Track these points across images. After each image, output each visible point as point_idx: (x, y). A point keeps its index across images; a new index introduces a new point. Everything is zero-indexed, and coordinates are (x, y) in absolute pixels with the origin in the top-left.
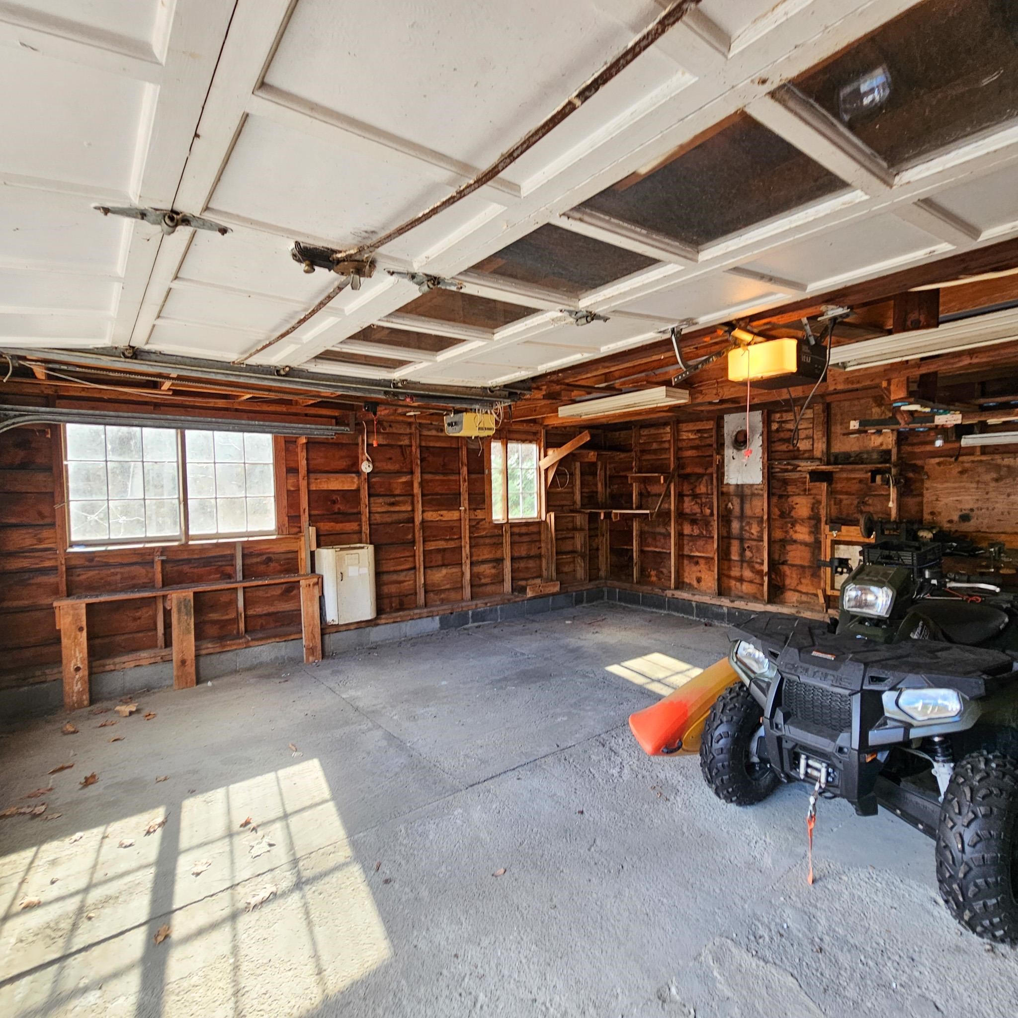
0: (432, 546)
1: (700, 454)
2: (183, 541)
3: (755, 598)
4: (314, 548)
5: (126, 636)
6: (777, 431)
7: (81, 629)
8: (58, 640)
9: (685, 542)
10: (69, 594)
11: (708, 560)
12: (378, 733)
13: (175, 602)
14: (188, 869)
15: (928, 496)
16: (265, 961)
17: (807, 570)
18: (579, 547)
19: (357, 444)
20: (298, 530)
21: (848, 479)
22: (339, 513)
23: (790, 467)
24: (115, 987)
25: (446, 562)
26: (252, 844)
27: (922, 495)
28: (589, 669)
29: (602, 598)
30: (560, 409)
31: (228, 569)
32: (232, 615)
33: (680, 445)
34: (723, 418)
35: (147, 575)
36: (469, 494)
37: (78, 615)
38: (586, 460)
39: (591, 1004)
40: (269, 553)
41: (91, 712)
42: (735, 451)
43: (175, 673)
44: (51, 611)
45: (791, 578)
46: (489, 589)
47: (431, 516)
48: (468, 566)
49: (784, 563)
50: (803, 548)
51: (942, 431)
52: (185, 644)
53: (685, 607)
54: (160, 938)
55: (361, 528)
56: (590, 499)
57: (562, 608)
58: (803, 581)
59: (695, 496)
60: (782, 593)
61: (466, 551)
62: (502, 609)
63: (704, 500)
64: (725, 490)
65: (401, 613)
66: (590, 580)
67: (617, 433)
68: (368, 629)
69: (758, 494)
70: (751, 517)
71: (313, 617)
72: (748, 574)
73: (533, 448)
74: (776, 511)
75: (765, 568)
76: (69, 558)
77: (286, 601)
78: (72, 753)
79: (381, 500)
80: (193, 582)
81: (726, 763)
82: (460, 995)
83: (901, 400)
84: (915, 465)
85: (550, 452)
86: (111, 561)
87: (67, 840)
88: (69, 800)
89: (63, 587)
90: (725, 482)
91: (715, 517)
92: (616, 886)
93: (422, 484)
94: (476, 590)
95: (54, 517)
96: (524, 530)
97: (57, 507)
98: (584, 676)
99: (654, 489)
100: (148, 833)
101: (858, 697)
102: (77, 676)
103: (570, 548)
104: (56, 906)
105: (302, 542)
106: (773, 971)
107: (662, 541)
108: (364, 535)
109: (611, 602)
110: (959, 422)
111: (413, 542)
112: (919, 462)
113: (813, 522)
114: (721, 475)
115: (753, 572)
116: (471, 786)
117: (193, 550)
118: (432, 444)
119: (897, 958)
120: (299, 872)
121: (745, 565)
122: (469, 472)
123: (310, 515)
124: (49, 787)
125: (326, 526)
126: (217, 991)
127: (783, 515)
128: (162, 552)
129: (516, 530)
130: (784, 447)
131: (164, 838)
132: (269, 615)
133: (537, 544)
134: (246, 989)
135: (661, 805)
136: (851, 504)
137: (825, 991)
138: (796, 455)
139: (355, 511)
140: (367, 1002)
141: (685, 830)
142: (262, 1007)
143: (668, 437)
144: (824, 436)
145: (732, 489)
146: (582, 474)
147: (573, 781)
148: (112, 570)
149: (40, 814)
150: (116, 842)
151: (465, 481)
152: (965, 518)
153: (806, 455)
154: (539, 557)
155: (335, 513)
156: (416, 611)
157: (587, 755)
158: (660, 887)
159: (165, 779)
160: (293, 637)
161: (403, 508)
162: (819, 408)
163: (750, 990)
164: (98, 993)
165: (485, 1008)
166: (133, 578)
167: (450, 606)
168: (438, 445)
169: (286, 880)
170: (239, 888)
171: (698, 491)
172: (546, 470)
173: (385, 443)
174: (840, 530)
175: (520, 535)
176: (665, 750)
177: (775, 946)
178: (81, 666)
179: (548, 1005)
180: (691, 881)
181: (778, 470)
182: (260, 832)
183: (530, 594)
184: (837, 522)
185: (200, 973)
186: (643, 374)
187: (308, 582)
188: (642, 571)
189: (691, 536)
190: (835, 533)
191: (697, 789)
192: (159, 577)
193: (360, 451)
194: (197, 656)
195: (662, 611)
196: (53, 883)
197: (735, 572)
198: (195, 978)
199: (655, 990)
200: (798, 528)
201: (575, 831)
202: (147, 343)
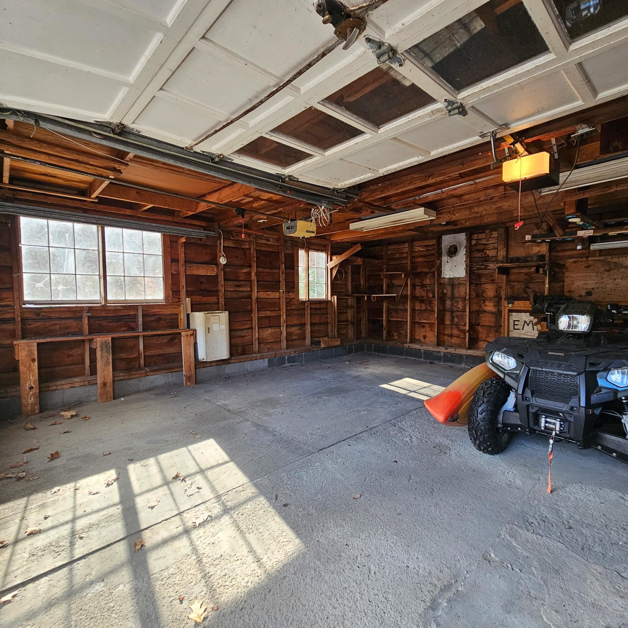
0: (263, 314)
1: (427, 260)
2: (103, 303)
3: (460, 346)
4: (189, 312)
5: (64, 368)
6: (475, 245)
7: (34, 360)
8: (16, 369)
9: (416, 314)
10: (23, 338)
11: (431, 325)
12: (249, 423)
13: (98, 344)
14: (145, 504)
15: (567, 281)
16: (218, 556)
17: (492, 329)
18: (350, 319)
19: (216, 246)
20: (178, 300)
21: (518, 273)
22: (204, 290)
23: (483, 267)
24: (114, 579)
25: (271, 325)
26: (185, 489)
27: (563, 281)
28: (370, 387)
29: (363, 350)
30: (350, 225)
31: (133, 325)
32: (135, 355)
33: (414, 254)
34: (441, 238)
35: (77, 327)
36: (286, 282)
37: (31, 350)
38: (356, 264)
39: (444, 566)
40: (159, 315)
41: (41, 417)
42: (449, 258)
43: (99, 392)
44: (11, 347)
45: (482, 333)
46: (297, 342)
47: (263, 295)
48: (285, 328)
49: (478, 324)
50: (490, 315)
51: (582, 240)
52: (105, 373)
53: (417, 354)
54: (138, 547)
55: (219, 300)
56: (356, 289)
57: (341, 356)
58: (490, 335)
59: (423, 286)
60: (477, 343)
61: (284, 317)
62: (305, 355)
63: (428, 288)
64: (442, 281)
65: (244, 356)
66: (357, 339)
67: (374, 248)
68: (223, 366)
69: (463, 284)
70: (458, 298)
71: (190, 357)
72: (455, 332)
73: (323, 256)
74: (474, 293)
75: (467, 328)
76: (24, 312)
77: (171, 347)
78: (35, 441)
79: (231, 283)
80: (109, 332)
81: (487, 427)
82: (359, 567)
83: (571, 214)
84: (559, 263)
85: (334, 258)
86: (53, 315)
87: (49, 493)
88: (42, 468)
89: (19, 332)
90: (442, 277)
91: (436, 298)
92: (434, 500)
93: (257, 274)
94: (290, 343)
95: (12, 283)
96: (318, 306)
97: (14, 275)
98: (368, 390)
99: (396, 282)
100: (108, 485)
101: (583, 376)
102: (31, 393)
103: (345, 319)
104: (53, 532)
105: (182, 308)
106: (548, 540)
107: (402, 314)
108: (220, 305)
109: (369, 352)
110: (592, 234)
111: (251, 311)
112: (562, 262)
113: (497, 299)
114: (440, 272)
115: (459, 331)
116: (321, 450)
117: (109, 310)
118: (263, 249)
119: (615, 529)
120: (223, 503)
121: (454, 326)
122: (286, 268)
123: (186, 291)
124: (25, 461)
125: (197, 298)
126: (190, 576)
127: (478, 296)
128: (88, 311)
129: (313, 306)
130: (479, 255)
131: (120, 488)
132: (160, 355)
133: (326, 315)
134: (210, 574)
135: (443, 456)
136: (521, 288)
137: (583, 549)
138: (487, 259)
139: (215, 289)
140: (298, 575)
141: (463, 469)
142: (226, 584)
143: (407, 250)
144: (505, 247)
145: (446, 281)
146: (352, 273)
147: (384, 446)
148: (53, 322)
149: (23, 477)
150: (86, 491)
151: (283, 273)
152: (589, 294)
153: (493, 259)
154: (327, 323)
155: (202, 290)
156: (254, 355)
157: (387, 432)
158: (460, 499)
159: (110, 454)
160: (176, 370)
161: (245, 289)
162: (501, 231)
163: (540, 552)
164: (102, 584)
165: (377, 573)
166: (67, 328)
167: (274, 353)
168: (267, 249)
169: (217, 509)
170: (185, 514)
171: (425, 283)
172: (332, 269)
173: (234, 246)
174: (513, 304)
175: (316, 309)
176: (451, 420)
177: (543, 527)
178: (34, 386)
179: (417, 569)
180: (478, 495)
181: (475, 269)
182: (188, 481)
183: (323, 346)
184: (512, 299)
185: (174, 566)
186: (412, 198)
187: (187, 333)
188: (389, 332)
189: (420, 310)
190: (510, 306)
191: (461, 447)
192: (86, 327)
193: (218, 250)
194: (113, 381)
195: (401, 357)
196: (46, 518)
197: (448, 331)
198: (172, 570)
199: (481, 556)
200: (487, 303)
201: (396, 472)
202: (133, 123)
